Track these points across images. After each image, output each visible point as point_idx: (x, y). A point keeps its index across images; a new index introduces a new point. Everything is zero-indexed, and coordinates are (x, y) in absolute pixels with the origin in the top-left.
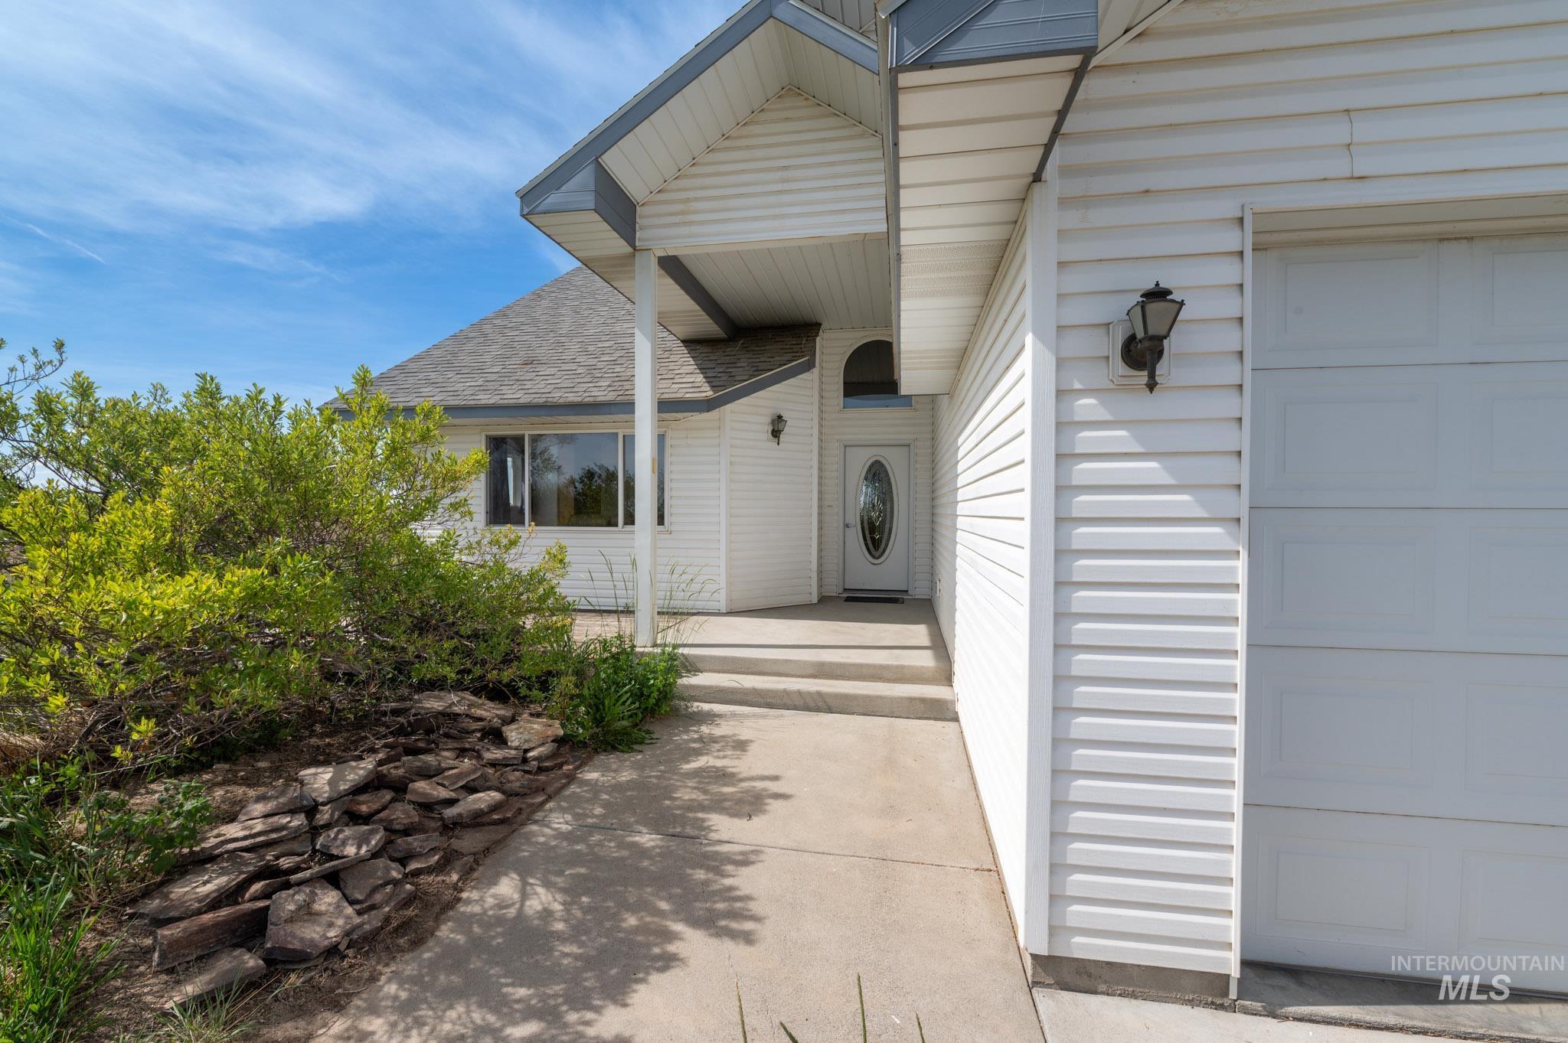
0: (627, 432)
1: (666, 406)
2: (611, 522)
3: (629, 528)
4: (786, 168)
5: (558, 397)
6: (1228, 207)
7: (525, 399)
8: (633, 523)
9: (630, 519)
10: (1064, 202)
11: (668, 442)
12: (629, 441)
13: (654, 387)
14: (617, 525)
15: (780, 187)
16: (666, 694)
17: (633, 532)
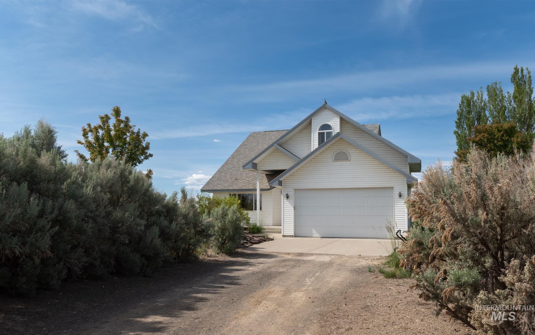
0: (255, 193)
1: (261, 190)
2: (252, 210)
3: (256, 211)
4: (278, 159)
5: (243, 188)
6: (292, 188)
7: (238, 188)
8: (256, 210)
9: (256, 209)
10: (284, 188)
11: (262, 195)
12: (256, 195)
13: (260, 186)
14: (253, 210)
15: (276, 162)
16: (260, 230)
17: (256, 212)
